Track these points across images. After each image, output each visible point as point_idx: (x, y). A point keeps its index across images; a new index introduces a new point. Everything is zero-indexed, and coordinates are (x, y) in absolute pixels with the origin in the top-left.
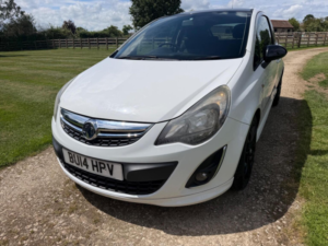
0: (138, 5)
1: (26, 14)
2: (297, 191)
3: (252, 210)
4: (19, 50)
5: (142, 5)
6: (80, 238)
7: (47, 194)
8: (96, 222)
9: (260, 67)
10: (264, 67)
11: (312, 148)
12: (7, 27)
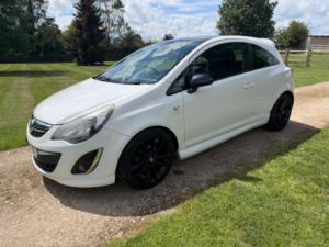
1: (132, 28)
5: (229, 18)
8: (34, 186)
9: (185, 93)
10: (189, 92)
11: (249, 174)
12: (116, 40)
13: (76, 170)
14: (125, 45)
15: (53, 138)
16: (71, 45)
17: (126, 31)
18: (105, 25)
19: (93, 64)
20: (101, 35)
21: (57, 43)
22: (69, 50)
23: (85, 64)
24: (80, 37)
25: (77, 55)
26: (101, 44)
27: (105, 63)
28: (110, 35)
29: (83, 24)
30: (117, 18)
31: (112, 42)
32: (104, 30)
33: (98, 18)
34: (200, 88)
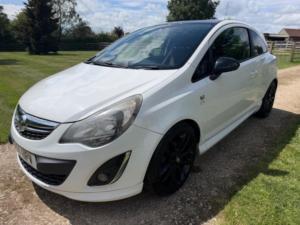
0: (174, 14)
2: (222, 209)
3: (163, 218)
4: (75, 50)
5: (178, 13)
6: (6, 212)
7: (9, 171)
8: (26, 201)
9: (207, 79)
10: (212, 79)
11: (271, 167)
12: (68, 31)
13: (94, 181)
14: (78, 36)
15: (62, 141)
16: (23, 34)
17: (78, 22)
18: (56, 16)
19: (46, 53)
20: (54, 25)
21: (6, 32)
22: (20, 38)
23: (38, 53)
24: (32, 26)
25: (29, 45)
26: (53, 34)
27: (59, 52)
28: (62, 26)
29: (35, 13)
30: (69, 10)
31: (63, 32)
32: (57, 20)
33: (50, 8)
34: (223, 74)
